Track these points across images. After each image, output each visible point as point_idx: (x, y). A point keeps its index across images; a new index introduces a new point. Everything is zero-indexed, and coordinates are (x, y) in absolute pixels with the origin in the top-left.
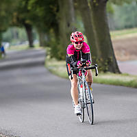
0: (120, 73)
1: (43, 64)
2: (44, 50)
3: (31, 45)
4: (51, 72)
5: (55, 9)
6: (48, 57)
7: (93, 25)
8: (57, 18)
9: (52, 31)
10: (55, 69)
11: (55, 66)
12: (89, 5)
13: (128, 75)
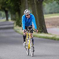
0: (47, 33)
1: (13, 28)
2: (13, 22)
3: (7, 20)
4: (16, 31)
5: (19, 4)
6: (15, 25)
7: (36, 11)
8: (20, 8)
9: (17, 13)
10: (18, 30)
11: (18, 29)
12: (35, 2)
13: (51, 34)
